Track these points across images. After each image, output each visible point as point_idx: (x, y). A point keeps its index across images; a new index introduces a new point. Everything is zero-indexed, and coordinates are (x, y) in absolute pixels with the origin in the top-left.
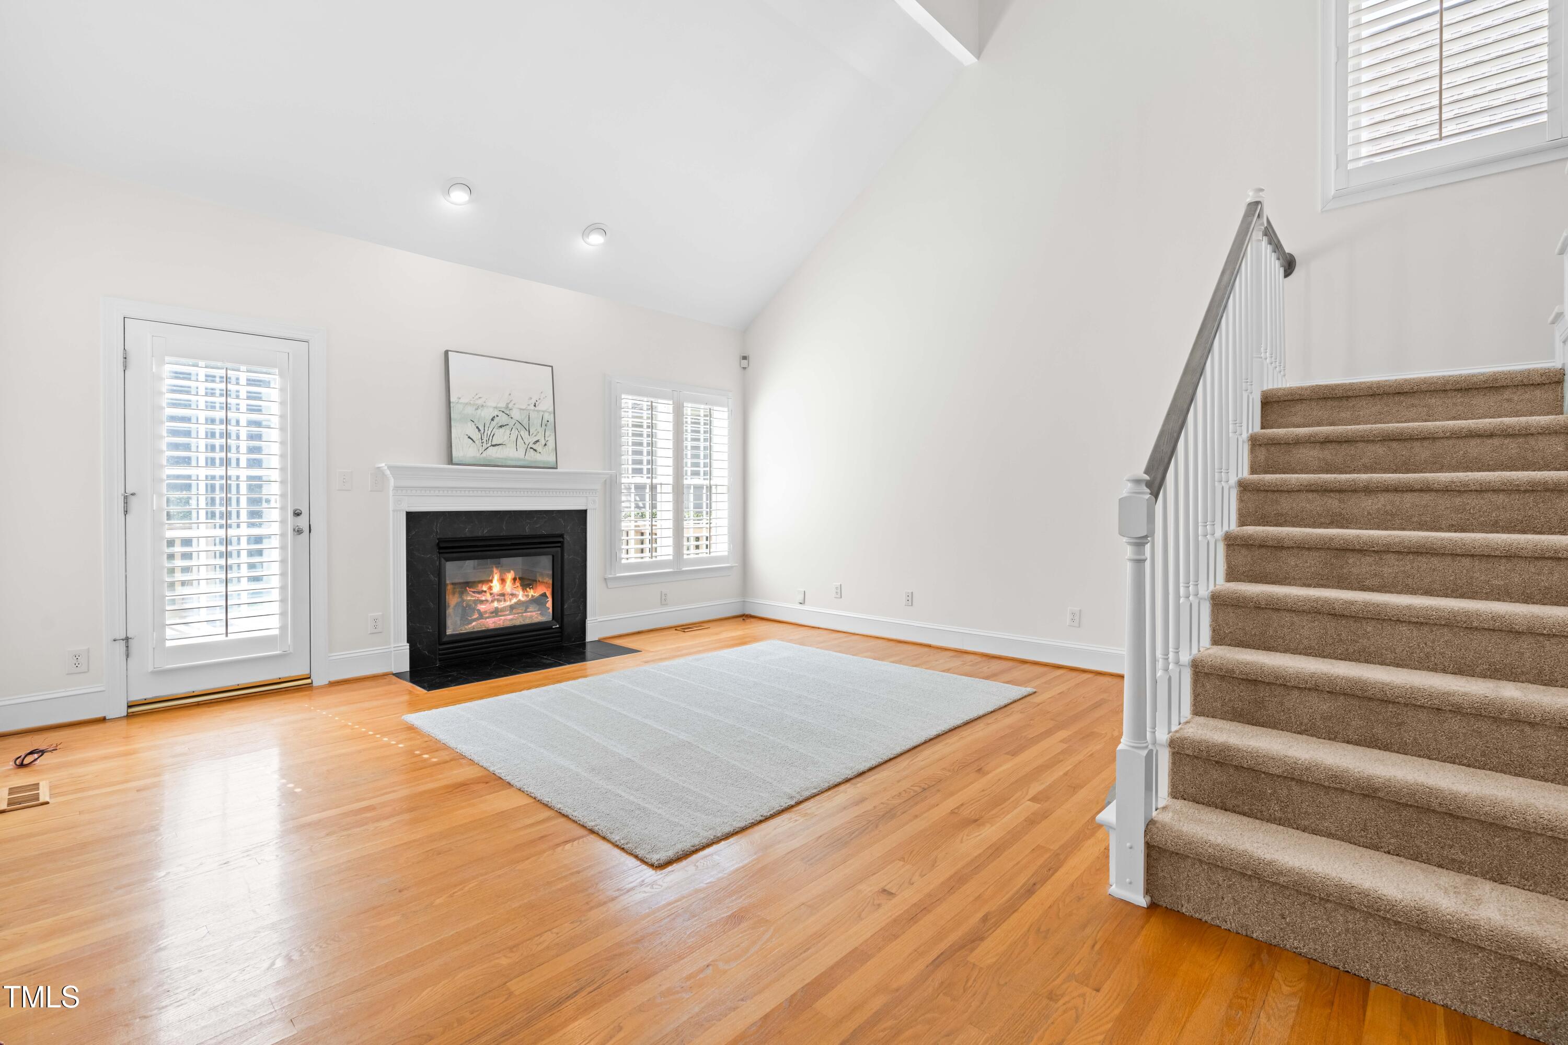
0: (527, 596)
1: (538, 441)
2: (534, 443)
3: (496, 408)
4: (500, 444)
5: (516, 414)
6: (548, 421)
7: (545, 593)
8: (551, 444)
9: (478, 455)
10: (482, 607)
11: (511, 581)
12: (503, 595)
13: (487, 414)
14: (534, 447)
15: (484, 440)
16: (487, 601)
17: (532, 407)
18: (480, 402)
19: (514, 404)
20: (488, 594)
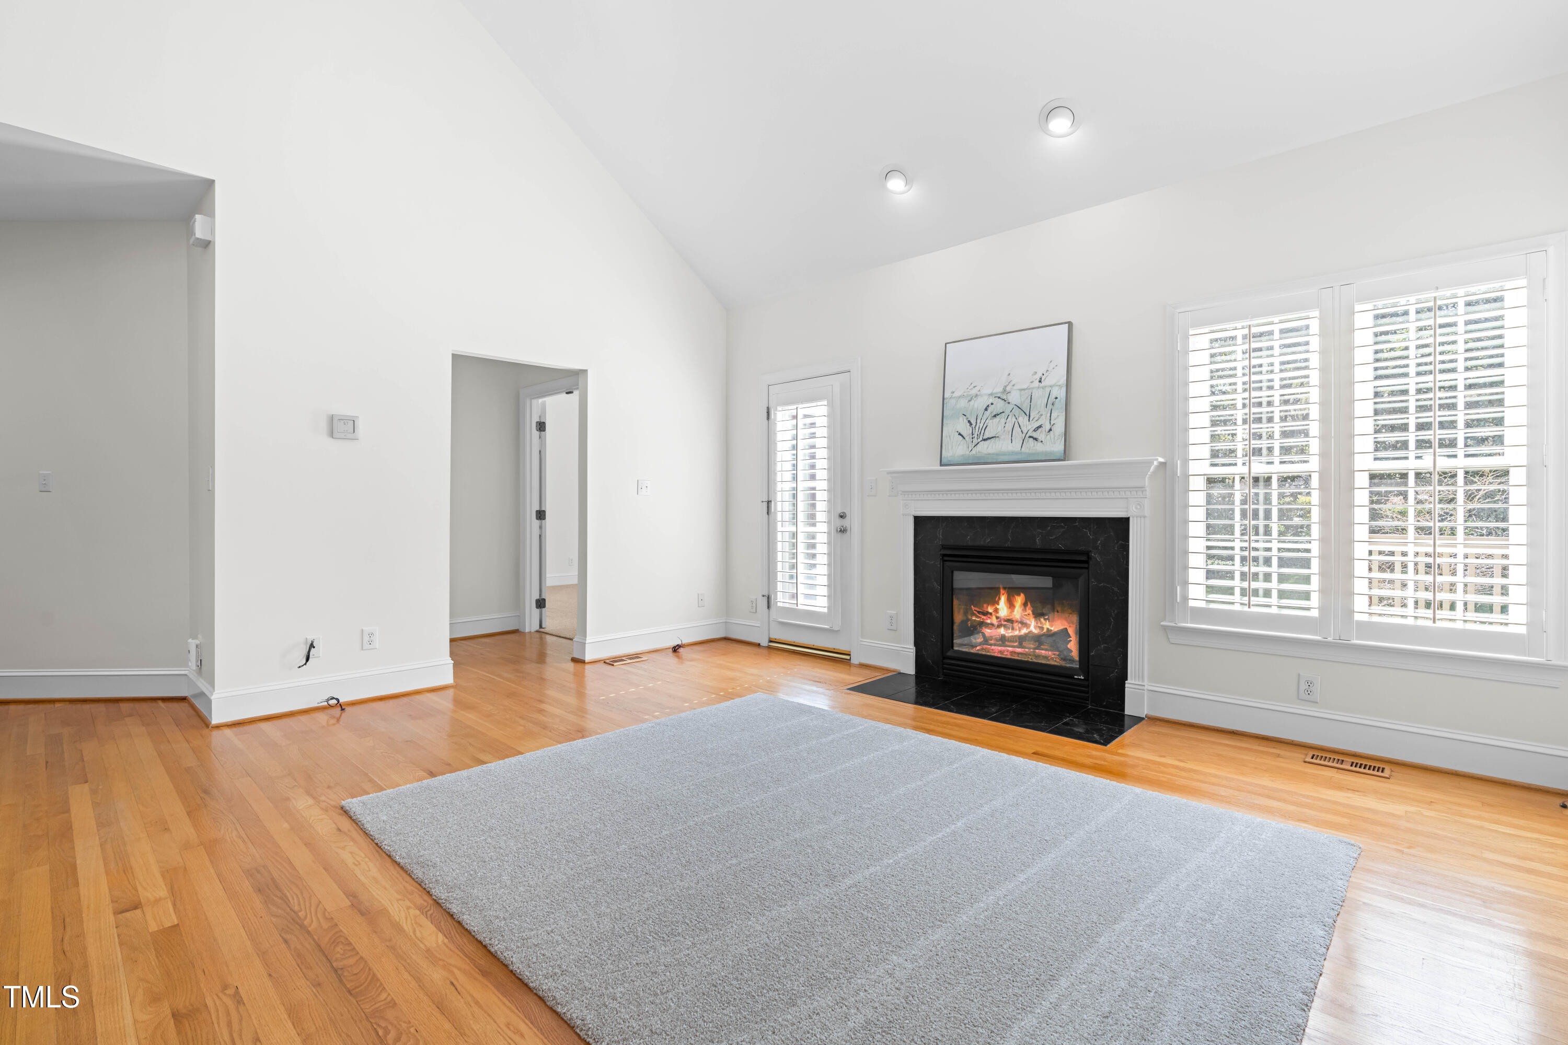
0: (1042, 628)
1: (1040, 427)
2: (1035, 431)
3: (991, 394)
4: (992, 437)
5: (1014, 398)
6: (1056, 398)
7: (1066, 629)
8: (1059, 428)
9: (967, 453)
10: (987, 631)
11: (1020, 607)
12: (1010, 621)
13: (980, 404)
14: (1035, 435)
15: (975, 436)
16: (992, 625)
17: (1036, 384)
18: (974, 392)
19: (1013, 385)
20: (994, 618)
